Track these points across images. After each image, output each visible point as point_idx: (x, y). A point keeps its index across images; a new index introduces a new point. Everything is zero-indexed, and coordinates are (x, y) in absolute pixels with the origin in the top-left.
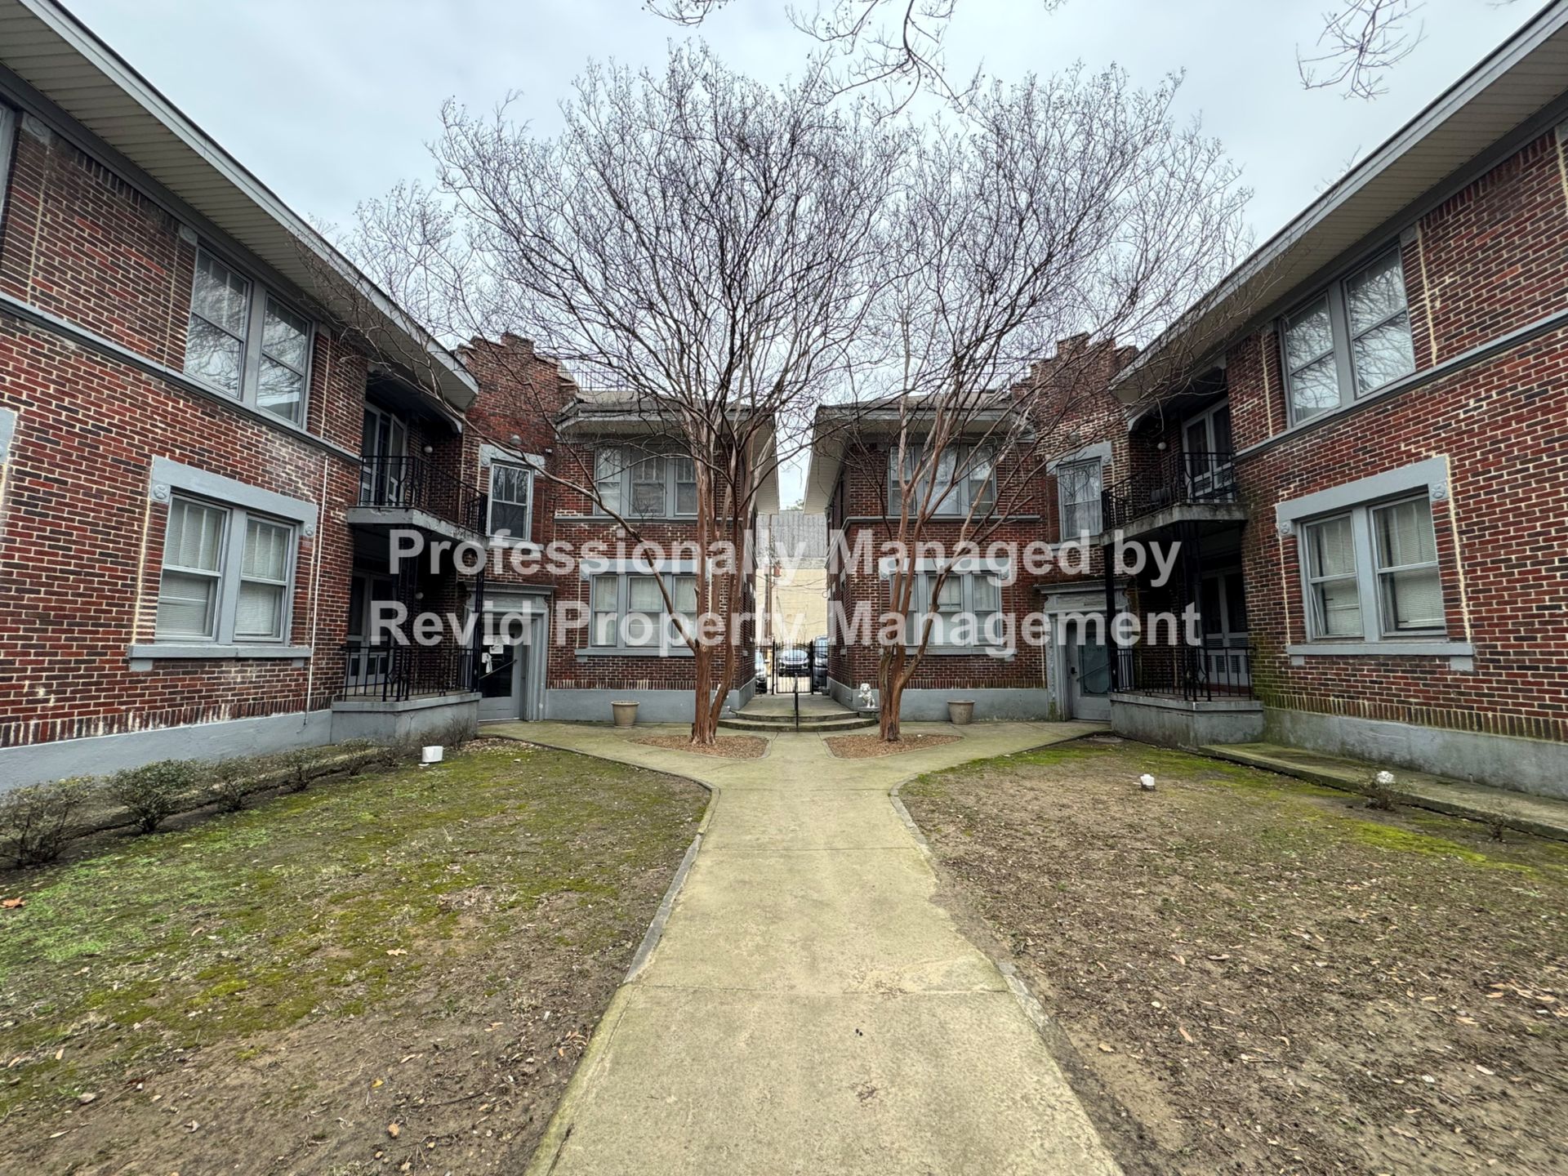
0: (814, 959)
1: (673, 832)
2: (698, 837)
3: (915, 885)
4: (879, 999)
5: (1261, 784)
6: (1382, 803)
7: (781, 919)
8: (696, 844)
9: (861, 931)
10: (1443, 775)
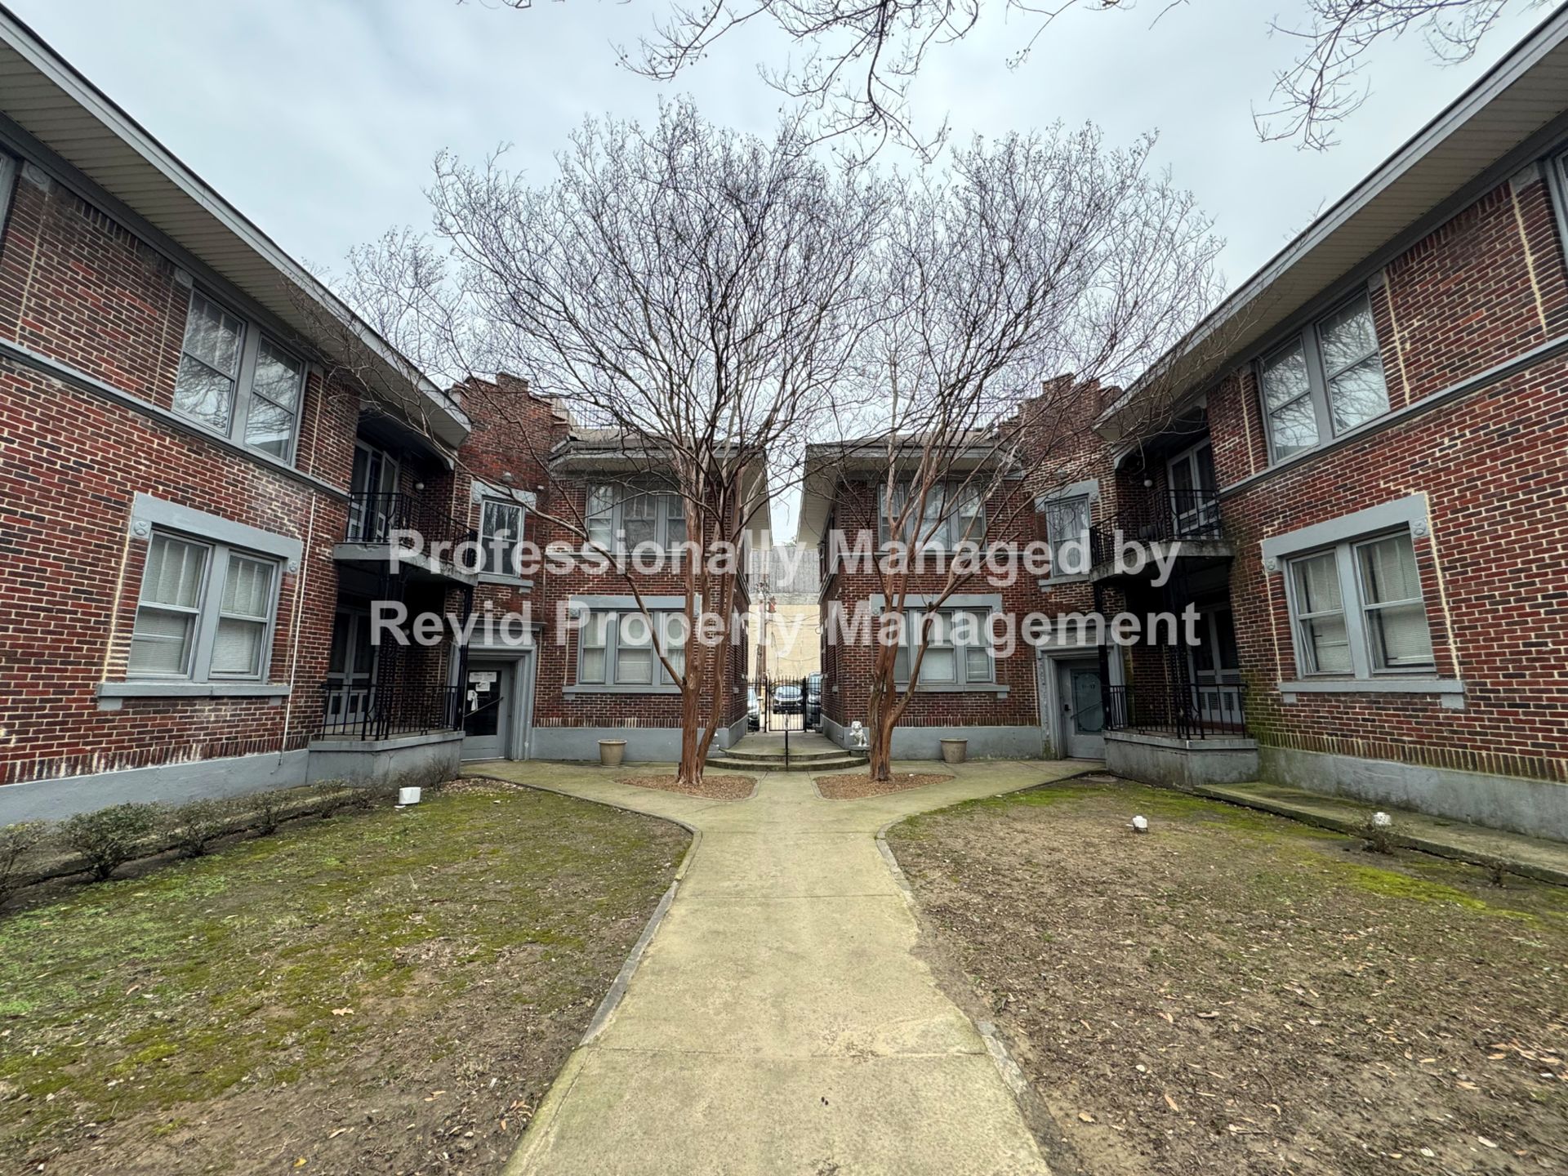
0: (785, 1018)
1: (650, 878)
2: (675, 883)
3: (895, 935)
4: (849, 1063)
5: (1256, 826)
6: (1379, 846)
7: (753, 973)
8: (671, 892)
9: (836, 986)
10: (1441, 815)
